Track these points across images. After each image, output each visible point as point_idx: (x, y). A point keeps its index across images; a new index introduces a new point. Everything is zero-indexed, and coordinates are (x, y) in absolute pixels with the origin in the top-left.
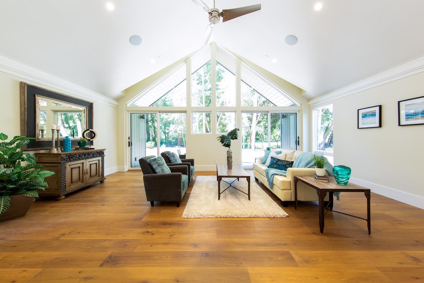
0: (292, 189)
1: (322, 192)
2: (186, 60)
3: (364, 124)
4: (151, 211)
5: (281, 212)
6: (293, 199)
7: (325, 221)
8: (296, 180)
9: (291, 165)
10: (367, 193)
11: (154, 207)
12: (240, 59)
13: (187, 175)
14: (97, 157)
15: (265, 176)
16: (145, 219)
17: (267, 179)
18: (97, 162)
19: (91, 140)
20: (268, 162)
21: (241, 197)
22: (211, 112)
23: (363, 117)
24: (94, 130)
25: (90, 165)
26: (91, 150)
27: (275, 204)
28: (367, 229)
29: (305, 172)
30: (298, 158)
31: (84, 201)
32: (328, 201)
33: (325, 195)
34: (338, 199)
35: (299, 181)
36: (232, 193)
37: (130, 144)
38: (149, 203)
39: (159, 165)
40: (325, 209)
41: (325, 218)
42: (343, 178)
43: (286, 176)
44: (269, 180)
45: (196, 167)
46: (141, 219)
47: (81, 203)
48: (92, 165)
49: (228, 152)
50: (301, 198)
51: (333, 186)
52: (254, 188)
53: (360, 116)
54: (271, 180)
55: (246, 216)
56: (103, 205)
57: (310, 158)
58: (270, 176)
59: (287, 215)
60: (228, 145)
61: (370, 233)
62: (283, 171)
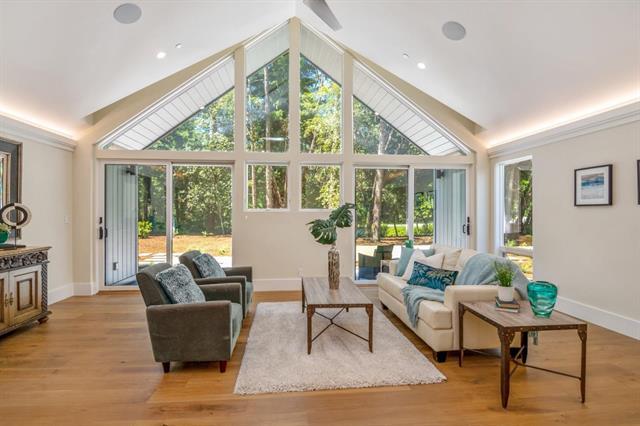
0: (454, 327)
1: (506, 333)
2: (236, 52)
3: (584, 197)
4: (165, 383)
5: (433, 373)
6: (456, 347)
7: (512, 384)
8: (462, 310)
9: (452, 278)
10: (582, 329)
11: (171, 375)
12: (351, 54)
13: (239, 303)
14: (31, 264)
15: (403, 300)
16: (155, 400)
17: (405, 308)
18: (32, 276)
19: (18, 227)
20: (409, 273)
21: (353, 346)
22: (289, 163)
23: (583, 184)
24: (25, 203)
25: (18, 283)
26: (21, 251)
27: (421, 358)
28: (579, 394)
29: (479, 293)
30: (467, 264)
31: (10, 365)
32: (519, 346)
33: (512, 338)
34: (535, 343)
35: (467, 312)
36: (336, 339)
37: (103, 234)
38: (160, 365)
39: (180, 285)
40: (511, 363)
41: (511, 379)
42: (544, 304)
43: (442, 302)
44: (409, 309)
45: (258, 284)
46: (147, 399)
47: (6, 369)
48: (21, 285)
49: (330, 253)
50: (471, 344)
51: (526, 319)
52: (381, 326)
53: (579, 182)
54: (414, 310)
55: (366, 385)
56: (56, 372)
57: (487, 267)
58: (412, 302)
59: (444, 378)
60: (330, 241)
61: (583, 401)
62: (438, 291)
